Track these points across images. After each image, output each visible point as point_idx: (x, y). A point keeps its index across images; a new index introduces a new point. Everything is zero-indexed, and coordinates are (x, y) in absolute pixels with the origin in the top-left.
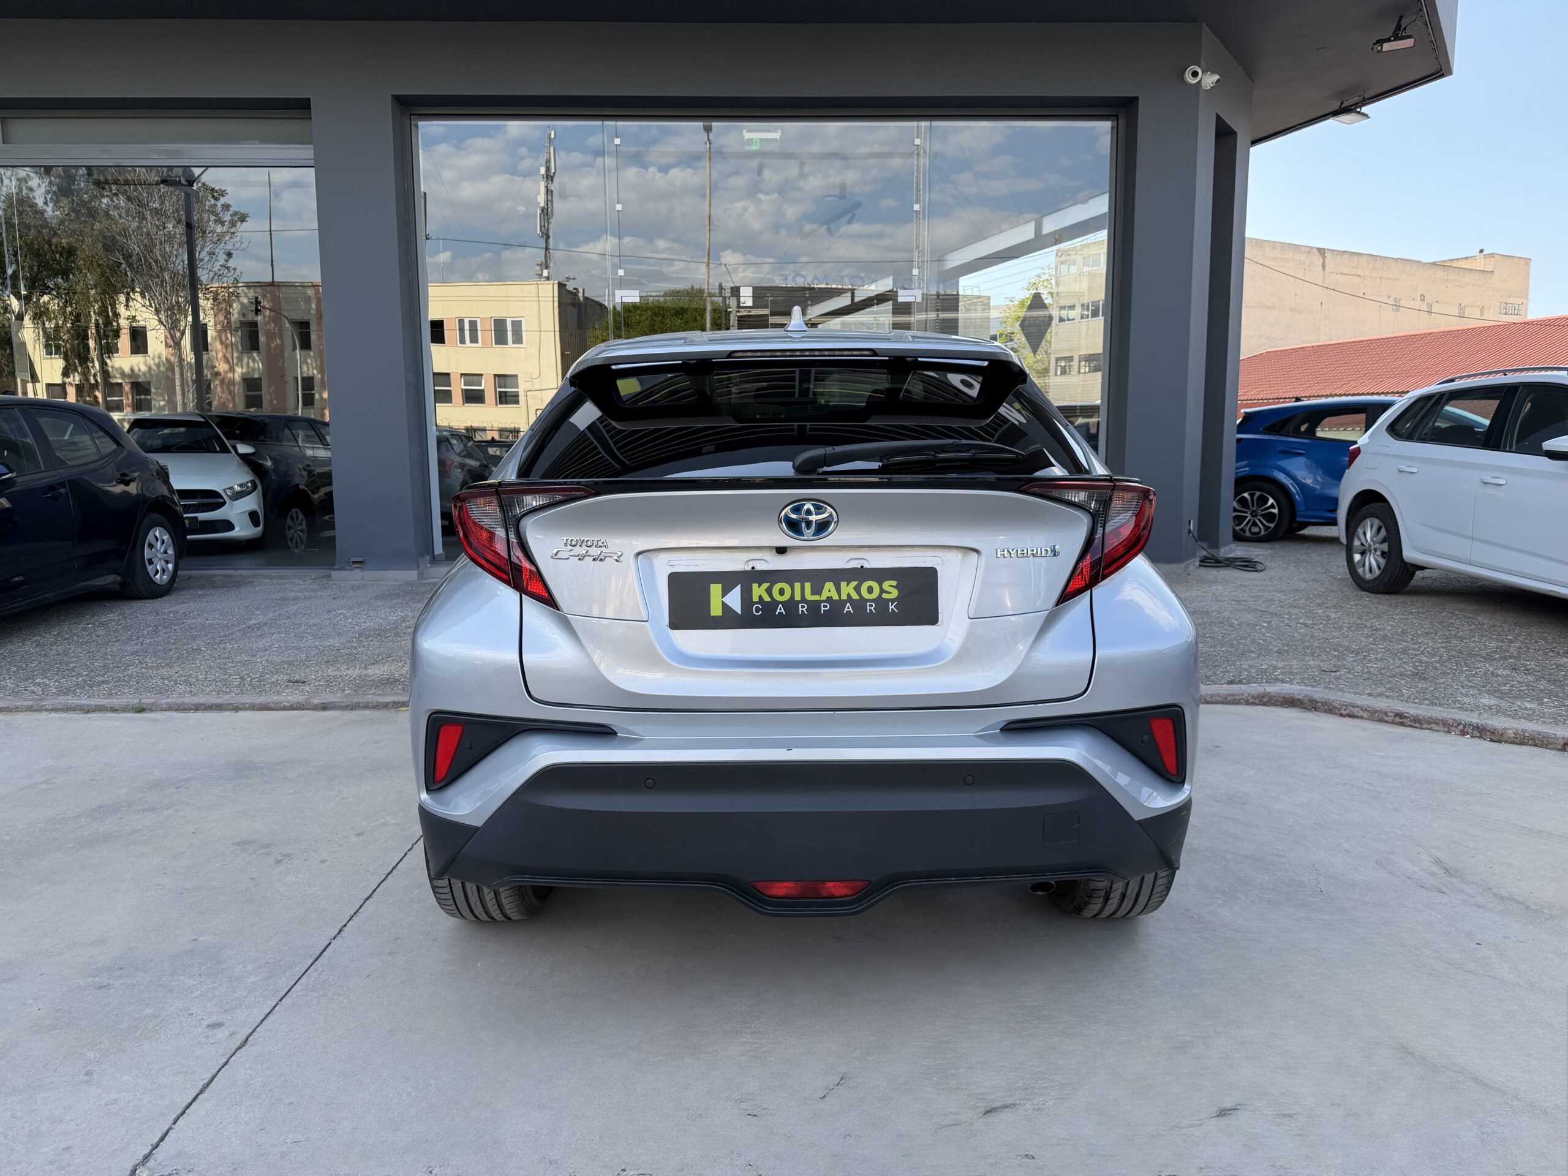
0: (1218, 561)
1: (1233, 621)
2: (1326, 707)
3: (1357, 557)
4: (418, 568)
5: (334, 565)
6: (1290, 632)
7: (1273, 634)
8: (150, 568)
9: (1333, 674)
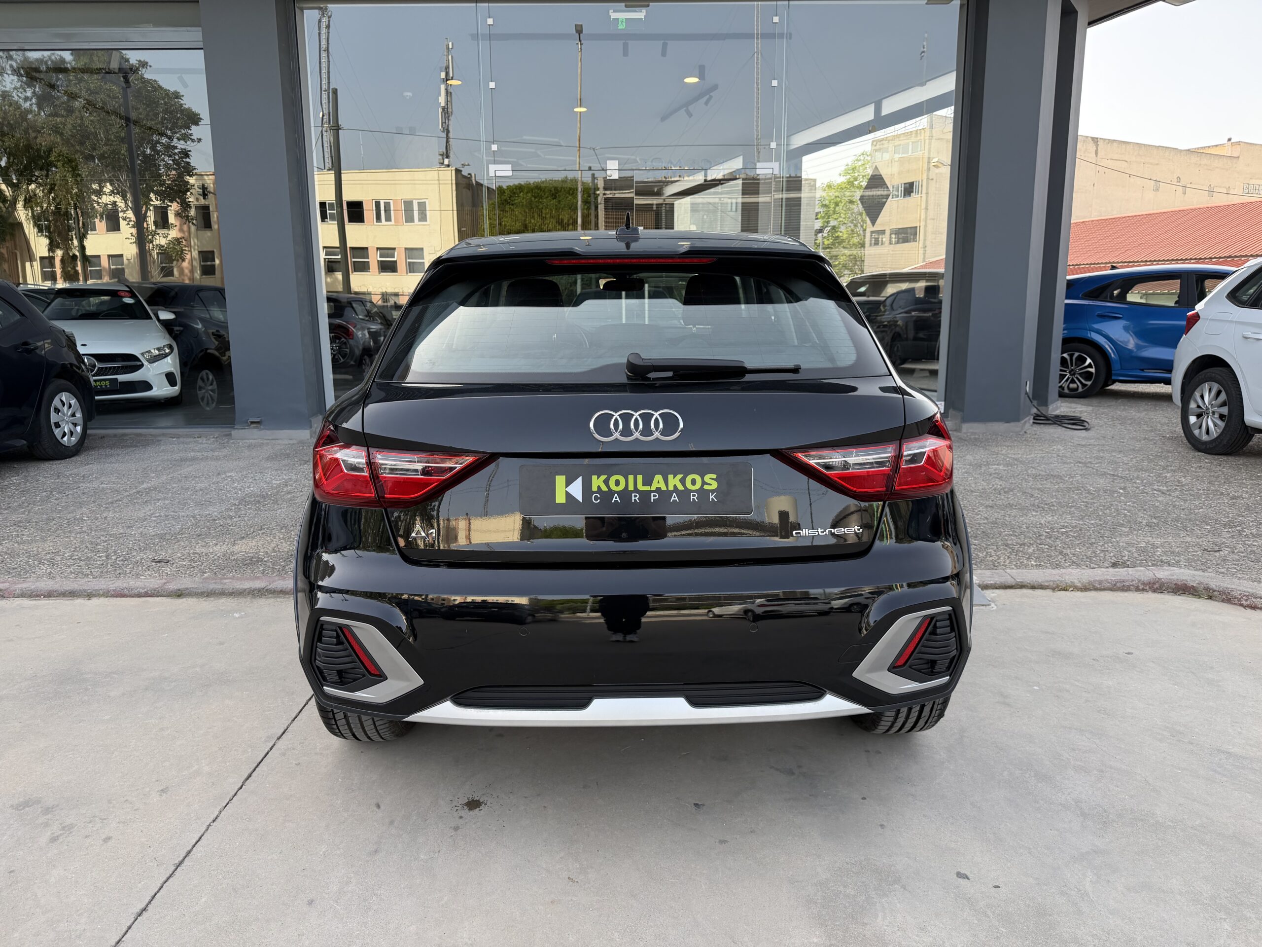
0: (1048, 419)
1: (1088, 486)
2: (1224, 597)
3: (1193, 419)
4: (311, 427)
5: (234, 424)
6: (1150, 501)
7: (1134, 503)
8: (57, 432)
9: (1217, 554)
